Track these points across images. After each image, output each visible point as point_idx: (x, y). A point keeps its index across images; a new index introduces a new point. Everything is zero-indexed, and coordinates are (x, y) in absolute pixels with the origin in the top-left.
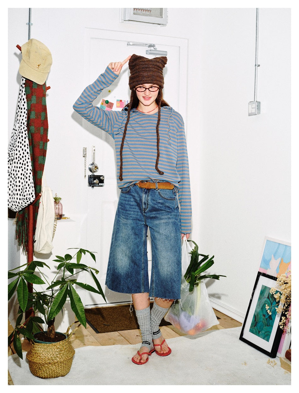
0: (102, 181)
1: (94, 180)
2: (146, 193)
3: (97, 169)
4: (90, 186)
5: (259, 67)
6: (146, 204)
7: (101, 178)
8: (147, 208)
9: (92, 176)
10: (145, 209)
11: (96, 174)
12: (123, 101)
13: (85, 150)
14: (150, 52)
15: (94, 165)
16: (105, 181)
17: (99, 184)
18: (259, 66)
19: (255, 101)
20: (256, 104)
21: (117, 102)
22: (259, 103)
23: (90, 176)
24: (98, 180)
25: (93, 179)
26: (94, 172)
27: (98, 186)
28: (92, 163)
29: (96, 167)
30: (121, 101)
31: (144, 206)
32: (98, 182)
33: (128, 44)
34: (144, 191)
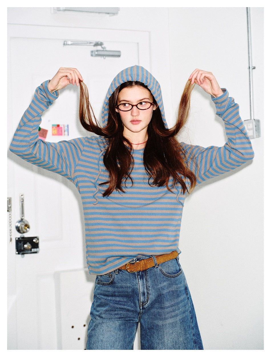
0: (35, 245)
1: (25, 243)
2: (142, 277)
3: (29, 228)
4: (19, 254)
5: (254, 70)
6: (146, 294)
7: (34, 241)
8: (147, 301)
9: (21, 239)
10: (143, 303)
11: (26, 235)
12: (61, 126)
13: (9, 201)
14: (96, 53)
15: (24, 222)
16: (40, 245)
17: (31, 250)
18: (254, 68)
19: (252, 118)
20: (254, 123)
21: (53, 127)
22: (258, 121)
23: (19, 238)
24: (29, 245)
25: (22, 242)
26: (24, 232)
27: (31, 253)
28: (19, 219)
29: (27, 226)
30: (58, 126)
31: (142, 299)
32: (30, 247)
33: (64, 44)
34: (139, 275)
